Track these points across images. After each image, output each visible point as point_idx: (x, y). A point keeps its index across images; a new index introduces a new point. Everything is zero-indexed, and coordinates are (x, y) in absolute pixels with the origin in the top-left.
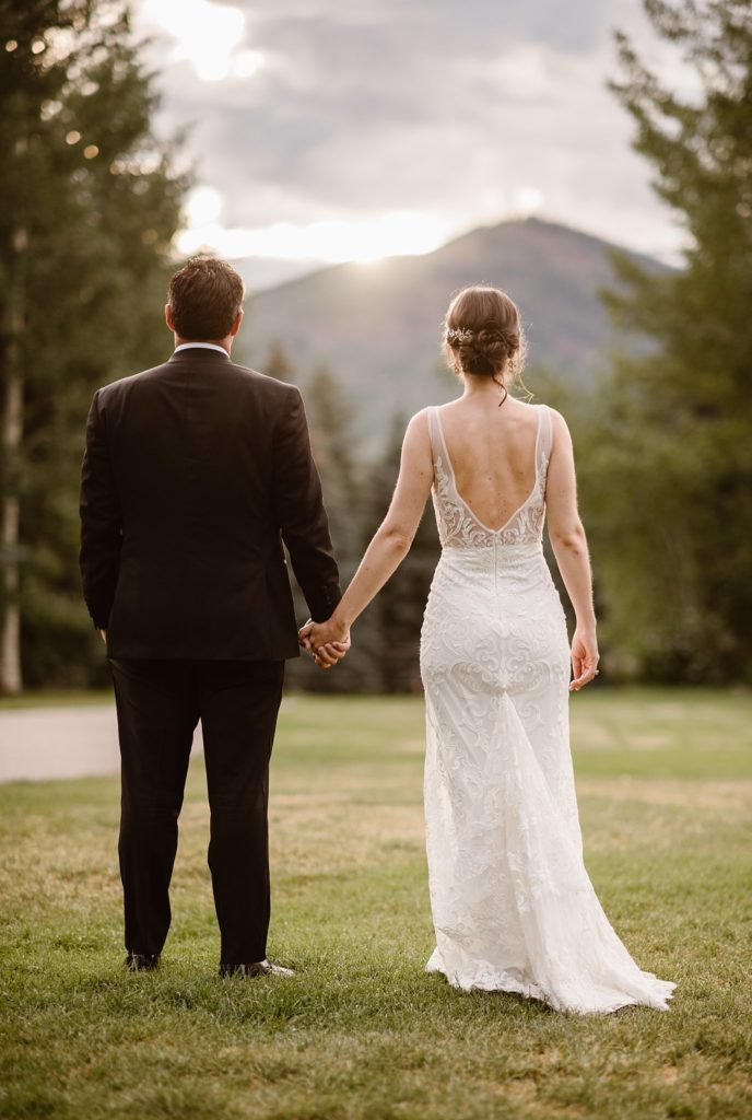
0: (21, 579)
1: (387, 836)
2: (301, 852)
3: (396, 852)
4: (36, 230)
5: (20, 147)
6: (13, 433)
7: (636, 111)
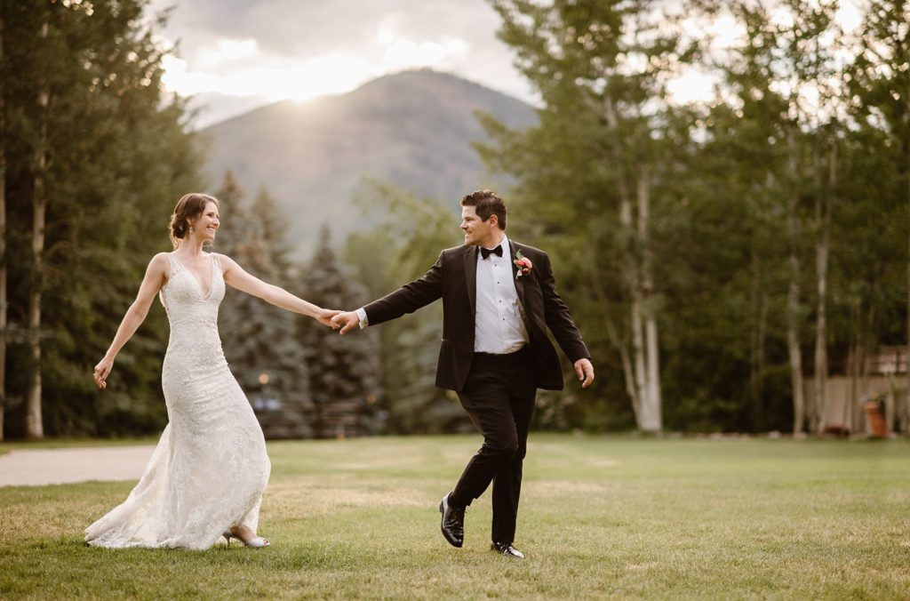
0: (43, 354)
1: (338, 501)
2: (289, 508)
3: (345, 508)
4: (55, 90)
5: (45, 30)
6: (38, 244)
7: (500, 10)
